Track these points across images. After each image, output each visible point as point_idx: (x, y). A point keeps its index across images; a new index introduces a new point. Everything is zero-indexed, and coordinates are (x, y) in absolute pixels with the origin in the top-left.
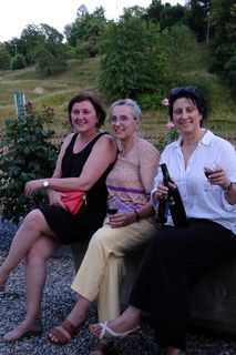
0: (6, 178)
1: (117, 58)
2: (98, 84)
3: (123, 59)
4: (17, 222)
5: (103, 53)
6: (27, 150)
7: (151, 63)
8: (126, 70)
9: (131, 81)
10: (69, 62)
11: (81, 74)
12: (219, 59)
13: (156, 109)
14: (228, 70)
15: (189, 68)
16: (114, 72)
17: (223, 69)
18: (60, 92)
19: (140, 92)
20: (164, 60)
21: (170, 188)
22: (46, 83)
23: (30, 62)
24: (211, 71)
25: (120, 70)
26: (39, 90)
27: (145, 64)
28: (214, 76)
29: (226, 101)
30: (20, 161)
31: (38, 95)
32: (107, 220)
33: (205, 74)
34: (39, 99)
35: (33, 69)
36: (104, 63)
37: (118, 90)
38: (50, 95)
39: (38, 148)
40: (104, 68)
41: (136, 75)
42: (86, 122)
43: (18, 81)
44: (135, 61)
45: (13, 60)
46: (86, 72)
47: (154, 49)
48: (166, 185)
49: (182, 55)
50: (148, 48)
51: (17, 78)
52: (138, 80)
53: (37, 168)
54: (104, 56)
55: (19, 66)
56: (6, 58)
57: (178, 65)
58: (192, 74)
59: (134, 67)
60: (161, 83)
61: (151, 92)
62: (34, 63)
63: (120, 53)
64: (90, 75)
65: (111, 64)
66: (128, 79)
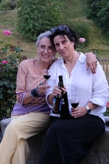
1: (29, 10)
2: (16, 27)
3: (32, 11)
5: (19, 7)
7: (50, 13)
8: (34, 18)
9: (37, 25)
12: (93, 11)
14: (100, 17)
15: (75, 16)
16: (27, 19)
17: (97, 17)
20: (58, 11)
21: (63, 91)
24: (89, 18)
25: (30, 17)
27: (46, 14)
28: (91, 21)
29: (99, 37)
33: (87, 21)
36: (20, 13)
37: (29, 30)
40: (20, 16)
41: (40, 21)
44: (40, 12)
46: (8, 19)
47: (52, 4)
48: (61, 89)
49: (70, 8)
50: (48, 4)
52: (42, 24)
54: (20, 9)
58: (77, 20)
59: (39, 15)
63: (30, 7)
64: (11, 21)
65: (25, 14)
66: (35, 24)
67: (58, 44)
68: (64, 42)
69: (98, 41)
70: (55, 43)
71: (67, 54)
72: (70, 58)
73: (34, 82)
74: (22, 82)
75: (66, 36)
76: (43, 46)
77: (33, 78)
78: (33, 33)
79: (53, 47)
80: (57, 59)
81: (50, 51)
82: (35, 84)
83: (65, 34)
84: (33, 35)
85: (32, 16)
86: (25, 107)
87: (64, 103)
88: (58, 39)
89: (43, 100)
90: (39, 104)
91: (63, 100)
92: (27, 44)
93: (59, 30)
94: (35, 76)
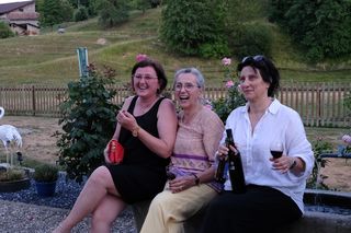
0: (69, 138)
1: (179, 8)
3: (185, 10)
4: (80, 181)
5: (164, 4)
6: (89, 112)
7: (211, 13)
8: (187, 21)
9: (192, 31)
10: (131, 13)
11: (143, 24)
12: (279, 8)
13: (217, 58)
14: (288, 19)
15: (250, 18)
16: (176, 22)
17: (283, 19)
18: (123, 43)
19: (201, 42)
20: (224, 10)
22: (108, 33)
23: (92, 14)
24: (271, 20)
25: (181, 21)
26: (101, 41)
27: (206, 14)
28: (274, 25)
29: (286, 49)
30: (82, 124)
31: (101, 46)
32: (167, 185)
33: (268, 25)
34: (102, 50)
35: (95, 20)
36: (165, 13)
37: (180, 40)
38: (112, 46)
39: (101, 109)
40: (166, 18)
41: (197, 25)
42: (148, 87)
43: (81, 33)
44: (195, 11)
45: (76, 12)
46: (148, 23)
49: (242, 5)
51: (79, 29)
52: (199, 31)
53: (100, 129)
54: (166, 7)
55: (81, 18)
56: (69, 10)
57: (238, 14)
58: (253, 23)
59: (195, 17)
60: (222, 32)
61: (212, 41)
62: (96, 14)
63: (181, 3)
64: (152, 25)
65: (173, 15)
66: (189, 29)
69: (286, 55)
78: (185, 44)
84: (185, 47)
85: (184, 19)
92: (177, 61)
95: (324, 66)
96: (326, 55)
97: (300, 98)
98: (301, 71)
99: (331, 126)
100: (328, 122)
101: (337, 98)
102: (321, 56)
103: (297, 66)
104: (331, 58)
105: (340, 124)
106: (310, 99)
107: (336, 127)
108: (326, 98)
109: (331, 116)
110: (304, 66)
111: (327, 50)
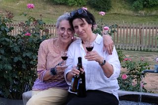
67: (77, 27)
68: (82, 25)
70: (74, 26)
71: (85, 35)
72: (88, 39)
73: (54, 61)
74: (42, 60)
75: (84, 19)
76: (63, 29)
77: (53, 57)
79: (72, 28)
80: (76, 39)
81: (69, 33)
82: (54, 63)
83: (83, 17)
86: (46, 83)
87: (81, 82)
88: (77, 22)
89: (62, 77)
90: (58, 80)
91: (81, 79)
93: (77, 13)
94: (55, 55)
95: (143, 12)
96: (145, 6)
97: (129, 32)
98: (129, 15)
99: (147, 51)
100: (146, 48)
101: (151, 33)
102: (141, 6)
103: (127, 12)
104: (147, 7)
105: (153, 49)
106: (135, 33)
107: (151, 51)
108: (145, 33)
109: (147, 44)
110: (131, 12)
111: (145, 3)
